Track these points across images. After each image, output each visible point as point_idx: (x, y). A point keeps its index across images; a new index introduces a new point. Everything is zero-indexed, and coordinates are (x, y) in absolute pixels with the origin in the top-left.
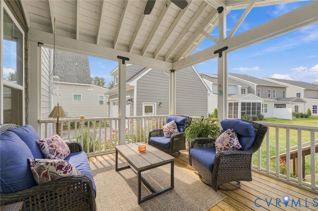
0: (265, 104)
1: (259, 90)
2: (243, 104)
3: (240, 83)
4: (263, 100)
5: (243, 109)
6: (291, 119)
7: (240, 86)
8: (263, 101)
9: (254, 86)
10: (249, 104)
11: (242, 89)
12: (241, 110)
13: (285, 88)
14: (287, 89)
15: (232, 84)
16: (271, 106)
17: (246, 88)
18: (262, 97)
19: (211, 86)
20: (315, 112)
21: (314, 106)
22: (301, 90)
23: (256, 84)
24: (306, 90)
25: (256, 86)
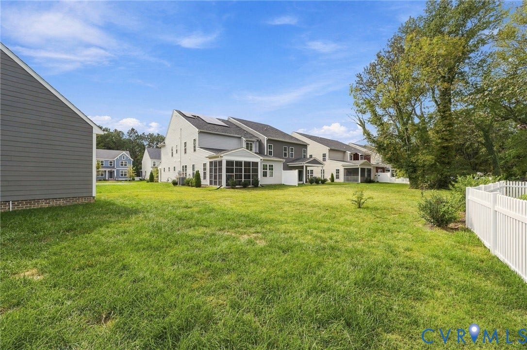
0: (270, 165)
1: (271, 146)
2: (229, 163)
3: (247, 134)
4: (262, 158)
5: (228, 171)
6: (296, 186)
7: (245, 139)
8: (261, 160)
9: (264, 139)
10: (239, 163)
11: (247, 144)
12: (226, 173)
13: (305, 146)
15: (236, 135)
16: (278, 167)
17: (253, 142)
18: (275, 156)
19: (197, 134)
20: (338, 177)
21: (337, 170)
22: (325, 149)
23: (266, 138)
24: (331, 150)
25: (266, 140)
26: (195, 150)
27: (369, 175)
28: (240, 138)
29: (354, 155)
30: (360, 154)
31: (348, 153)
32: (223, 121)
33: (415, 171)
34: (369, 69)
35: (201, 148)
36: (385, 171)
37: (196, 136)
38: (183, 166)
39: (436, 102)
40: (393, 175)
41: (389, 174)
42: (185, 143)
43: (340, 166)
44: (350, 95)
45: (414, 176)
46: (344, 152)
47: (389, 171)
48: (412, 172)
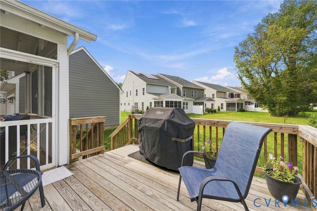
0: (186, 103)
1: (185, 91)
2: (167, 102)
3: (171, 84)
5: (167, 106)
6: (202, 114)
7: (170, 87)
8: (183, 100)
9: (181, 87)
11: (172, 90)
13: (203, 90)
14: (205, 91)
16: (191, 104)
17: (175, 89)
18: (187, 97)
19: (146, 86)
20: (222, 108)
21: (221, 104)
22: (214, 91)
23: (182, 86)
24: (218, 92)
25: (182, 87)
26: (144, 94)
27: (242, 107)
28: (168, 86)
29: (231, 94)
30: (234, 94)
31: (228, 93)
32: (155, 76)
33: (274, 106)
34: (242, 44)
35: (148, 93)
36: (251, 104)
37: (145, 87)
38: (135, 103)
39: (287, 64)
40: (255, 107)
41: (253, 106)
42: (137, 90)
43: (224, 101)
44: (234, 61)
45: (273, 109)
46: (225, 93)
47: (252, 104)
48: (273, 106)
